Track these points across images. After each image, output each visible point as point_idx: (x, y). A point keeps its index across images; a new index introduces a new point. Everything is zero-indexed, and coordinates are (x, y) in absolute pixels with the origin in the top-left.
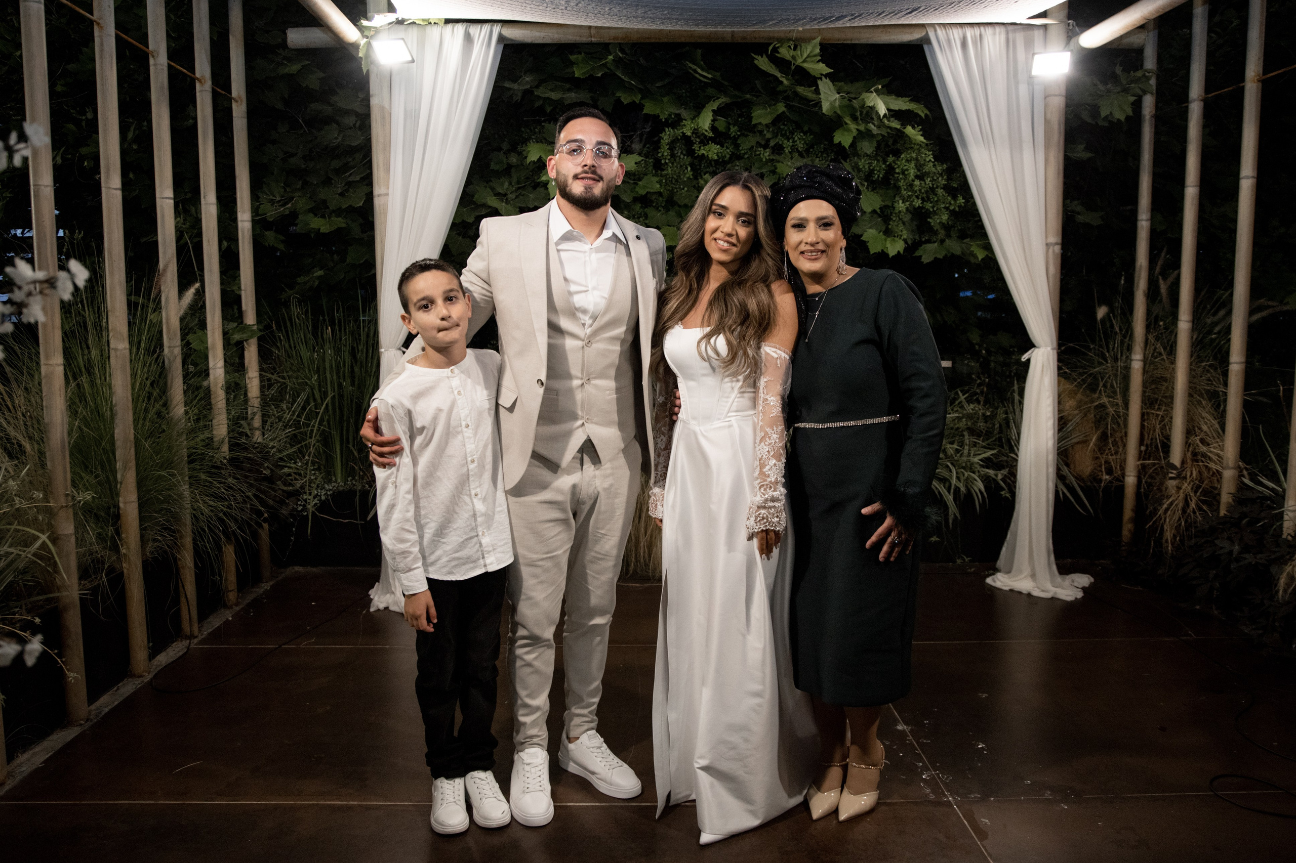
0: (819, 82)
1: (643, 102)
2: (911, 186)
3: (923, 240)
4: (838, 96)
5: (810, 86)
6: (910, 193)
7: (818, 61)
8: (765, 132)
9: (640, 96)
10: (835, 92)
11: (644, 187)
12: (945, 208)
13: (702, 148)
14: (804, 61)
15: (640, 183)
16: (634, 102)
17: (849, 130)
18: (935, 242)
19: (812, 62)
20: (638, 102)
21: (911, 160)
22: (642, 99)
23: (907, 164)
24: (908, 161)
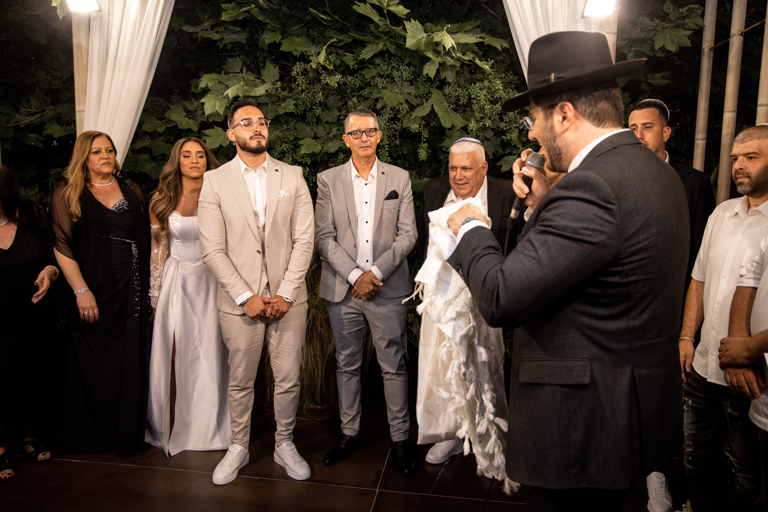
0: (405, 22)
1: (281, 41)
2: (482, 108)
3: (507, 153)
4: (425, 35)
5: (399, 26)
6: (482, 115)
7: (398, 4)
8: (382, 65)
9: (280, 37)
10: (423, 31)
11: (285, 108)
12: (516, 127)
13: (327, 78)
14: (388, 5)
15: (283, 105)
16: (275, 42)
17: (434, 62)
18: (515, 155)
19: (393, 5)
20: (278, 42)
21: (483, 89)
22: (281, 39)
23: (480, 91)
24: (481, 89)
